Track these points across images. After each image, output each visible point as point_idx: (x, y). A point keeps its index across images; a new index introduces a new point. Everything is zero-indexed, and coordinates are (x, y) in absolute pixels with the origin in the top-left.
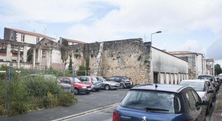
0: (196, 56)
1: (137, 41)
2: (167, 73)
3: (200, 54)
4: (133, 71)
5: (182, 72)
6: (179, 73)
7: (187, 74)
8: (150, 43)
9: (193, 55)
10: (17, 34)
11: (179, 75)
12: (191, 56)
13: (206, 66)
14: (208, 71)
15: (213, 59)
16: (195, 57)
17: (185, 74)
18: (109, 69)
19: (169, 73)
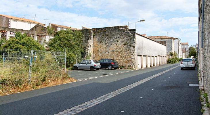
0: (173, 40)
1: (123, 28)
2: (148, 56)
3: (177, 39)
4: (120, 55)
5: (160, 55)
6: (158, 56)
7: (165, 56)
8: (135, 30)
9: (171, 39)
10: (9, 20)
11: (159, 57)
12: (169, 40)
13: (181, 49)
14: (183, 53)
15: (187, 43)
16: (172, 42)
17: (163, 56)
18: (98, 53)
19: (150, 56)
